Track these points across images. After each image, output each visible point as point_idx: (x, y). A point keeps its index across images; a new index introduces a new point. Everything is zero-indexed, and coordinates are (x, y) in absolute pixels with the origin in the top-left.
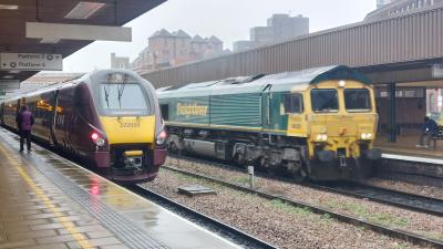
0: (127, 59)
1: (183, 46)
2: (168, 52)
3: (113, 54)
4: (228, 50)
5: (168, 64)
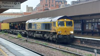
0: (32, 8)
1: (53, 3)
2: (47, 5)
3: (27, 6)
4: (69, 4)
5: (48, 9)
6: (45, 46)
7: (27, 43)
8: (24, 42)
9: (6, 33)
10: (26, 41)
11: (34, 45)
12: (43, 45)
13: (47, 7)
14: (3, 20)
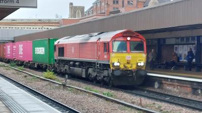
0: (83, 8)
2: (117, 2)
3: (71, 4)
6: (107, 99)
7: (65, 92)
8: (58, 88)
9: (20, 67)
10: (64, 85)
11: (80, 96)
12: (101, 97)
13: (116, 6)
14: (14, 38)
